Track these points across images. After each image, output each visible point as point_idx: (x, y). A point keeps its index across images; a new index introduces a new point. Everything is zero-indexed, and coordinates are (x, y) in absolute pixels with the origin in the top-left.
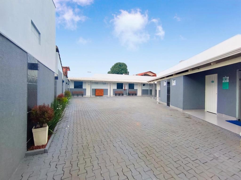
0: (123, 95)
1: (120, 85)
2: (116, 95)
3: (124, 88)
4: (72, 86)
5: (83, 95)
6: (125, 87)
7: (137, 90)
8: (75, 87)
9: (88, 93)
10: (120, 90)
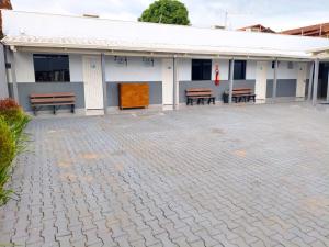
0: (211, 100)
1: (201, 68)
2: (189, 101)
3: (213, 78)
4: (25, 74)
5: (73, 106)
6: (217, 74)
7: (254, 81)
8: (41, 76)
9: (94, 98)
10: (201, 85)
